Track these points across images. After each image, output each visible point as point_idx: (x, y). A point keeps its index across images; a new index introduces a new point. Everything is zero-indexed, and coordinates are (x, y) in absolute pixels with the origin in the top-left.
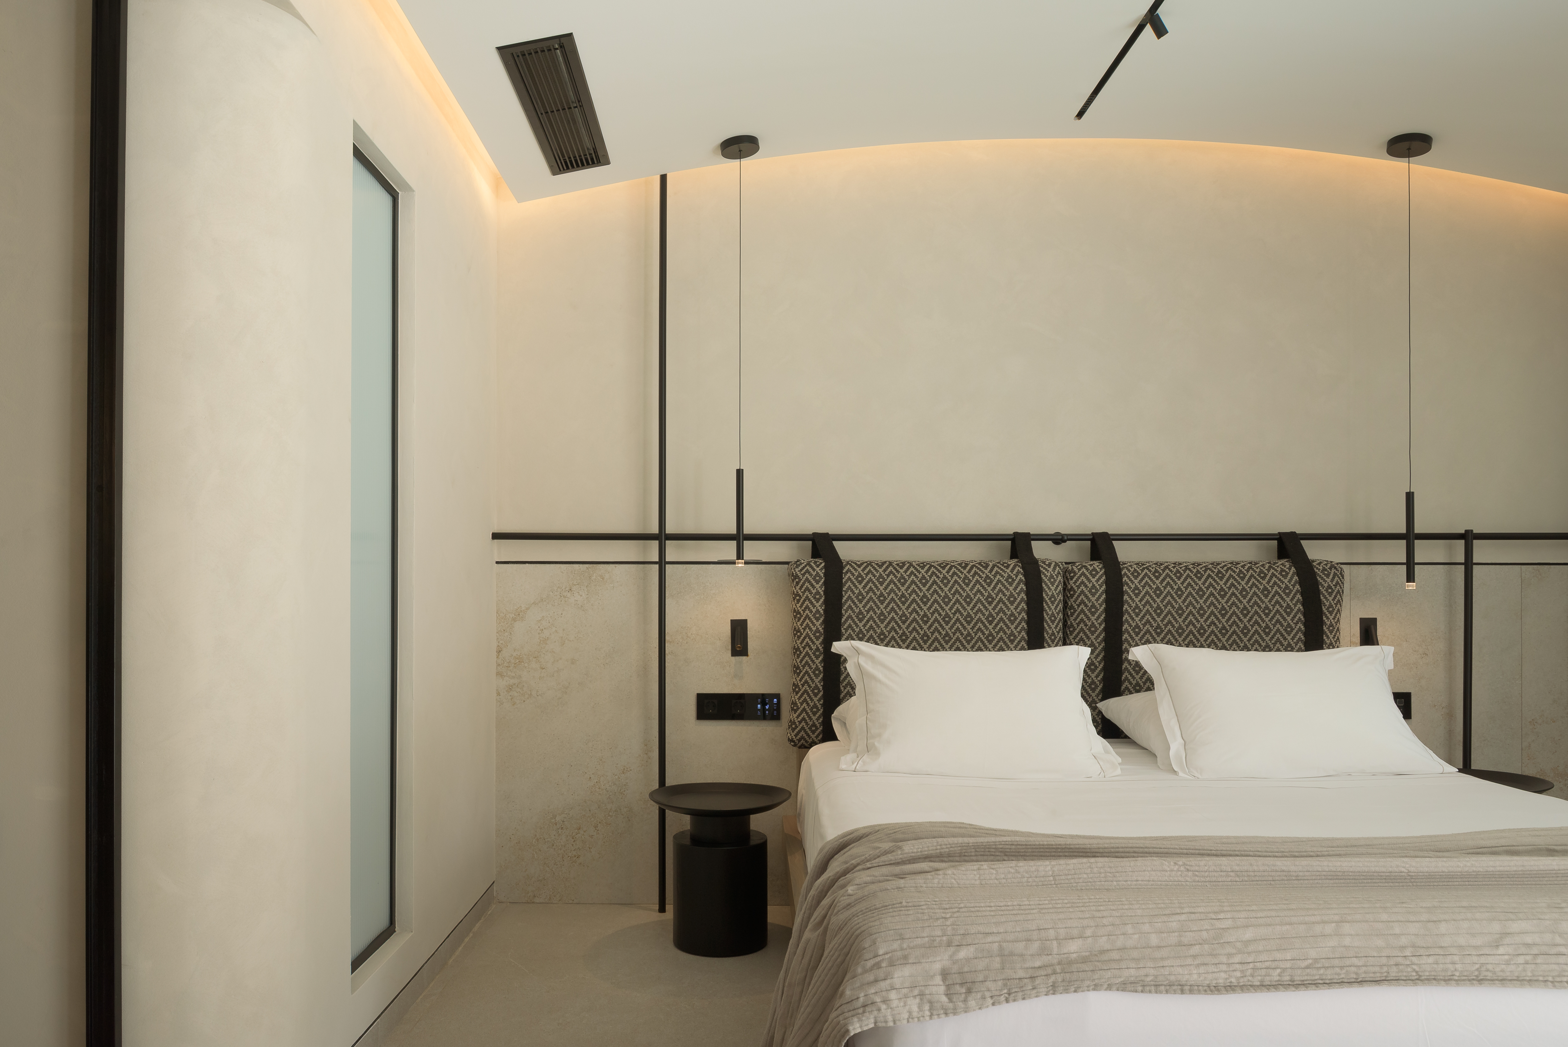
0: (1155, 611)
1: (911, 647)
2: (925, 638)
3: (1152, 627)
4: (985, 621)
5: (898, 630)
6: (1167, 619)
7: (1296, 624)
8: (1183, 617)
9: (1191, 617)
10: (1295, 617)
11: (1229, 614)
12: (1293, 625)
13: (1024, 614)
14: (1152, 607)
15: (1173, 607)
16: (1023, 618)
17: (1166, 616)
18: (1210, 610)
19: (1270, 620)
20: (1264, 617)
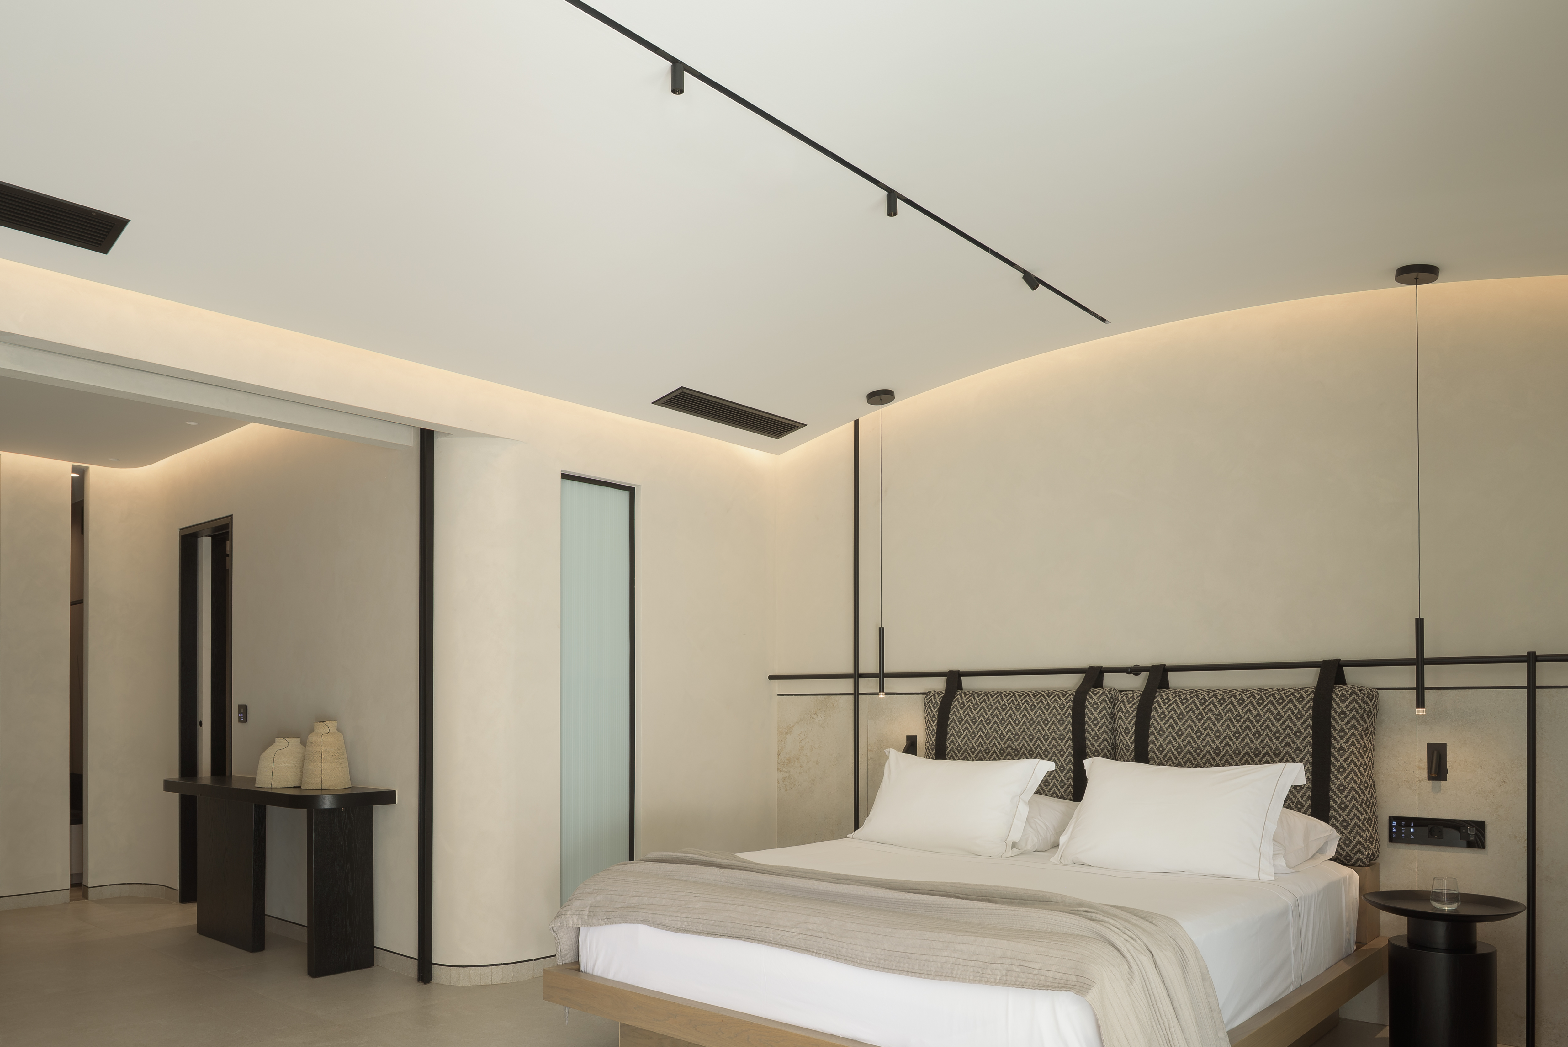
0: (1177, 733)
1: (992, 759)
2: (1002, 752)
3: (1174, 746)
4: (1042, 739)
5: (984, 745)
6: (1187, 740)
7: (1305, 747)
8: (1201, 739)
9: (1208, 739)
10: (1304, 740)
11: (1242, 737)
12: (1302, 748)
13: (1070, 734)
14: (1174, 729)
15: (1193, 730)
16: (1069, 738)
17: (1186, 737)
18: (1226, 733)
19: (1280, 743)
20: (1274, 740)
